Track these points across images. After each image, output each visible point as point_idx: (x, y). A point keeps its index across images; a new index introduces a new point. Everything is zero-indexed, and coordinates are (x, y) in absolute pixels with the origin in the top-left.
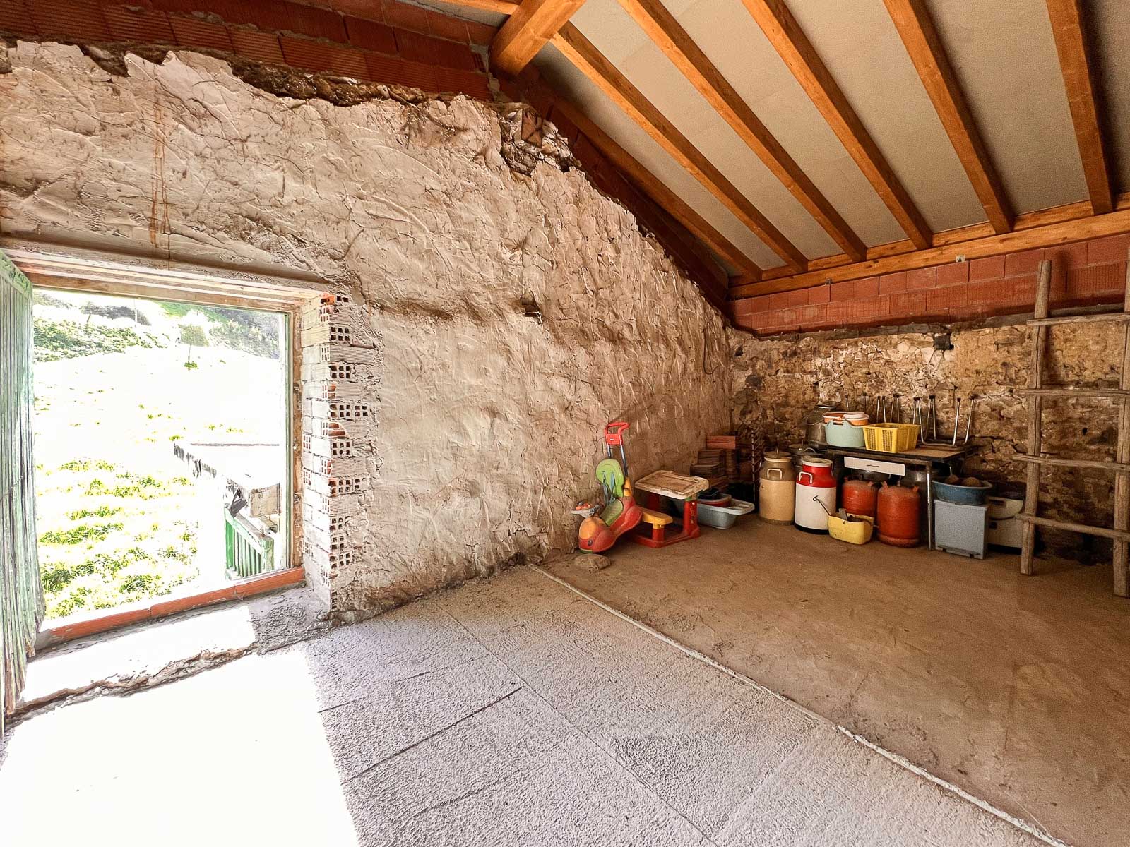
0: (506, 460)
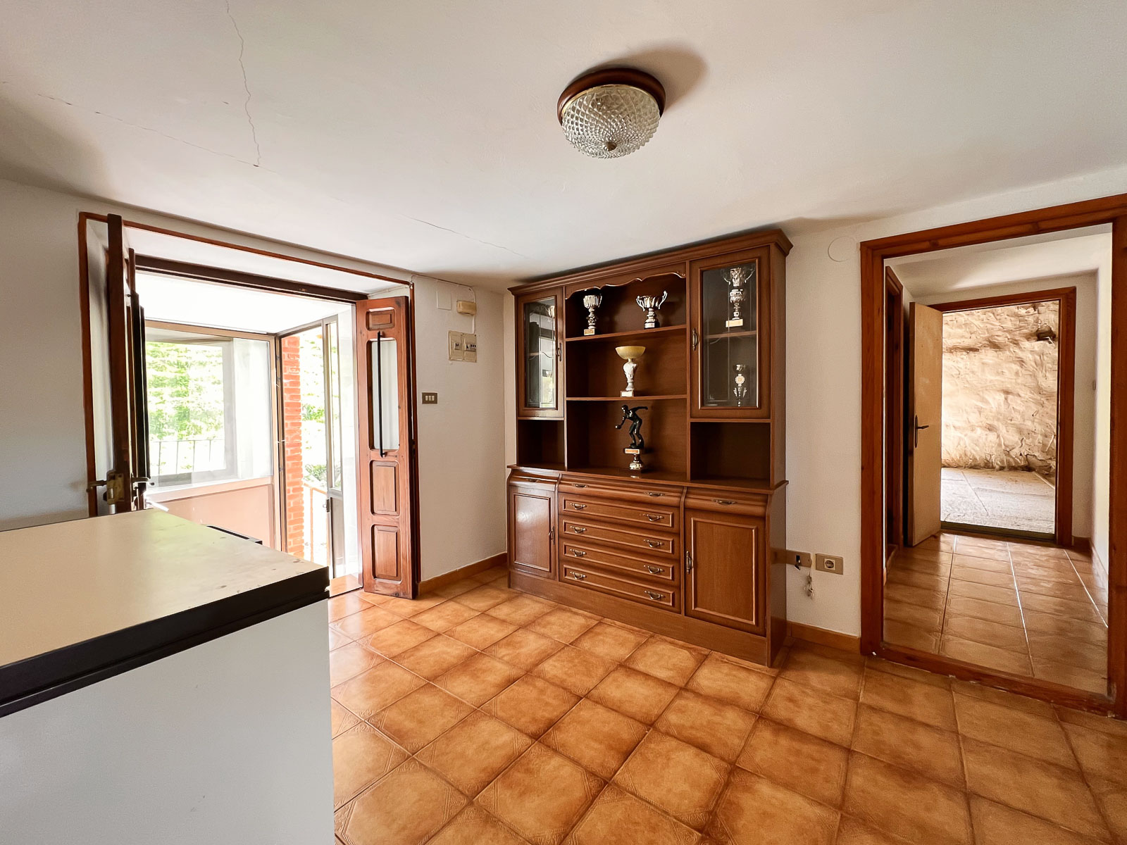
0: (1019, 417)
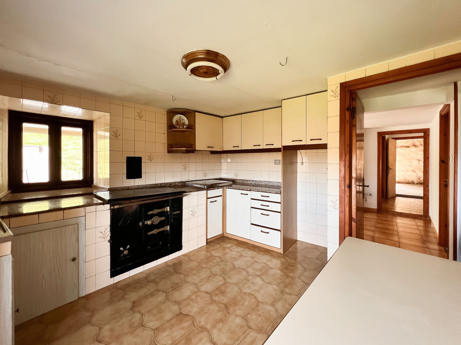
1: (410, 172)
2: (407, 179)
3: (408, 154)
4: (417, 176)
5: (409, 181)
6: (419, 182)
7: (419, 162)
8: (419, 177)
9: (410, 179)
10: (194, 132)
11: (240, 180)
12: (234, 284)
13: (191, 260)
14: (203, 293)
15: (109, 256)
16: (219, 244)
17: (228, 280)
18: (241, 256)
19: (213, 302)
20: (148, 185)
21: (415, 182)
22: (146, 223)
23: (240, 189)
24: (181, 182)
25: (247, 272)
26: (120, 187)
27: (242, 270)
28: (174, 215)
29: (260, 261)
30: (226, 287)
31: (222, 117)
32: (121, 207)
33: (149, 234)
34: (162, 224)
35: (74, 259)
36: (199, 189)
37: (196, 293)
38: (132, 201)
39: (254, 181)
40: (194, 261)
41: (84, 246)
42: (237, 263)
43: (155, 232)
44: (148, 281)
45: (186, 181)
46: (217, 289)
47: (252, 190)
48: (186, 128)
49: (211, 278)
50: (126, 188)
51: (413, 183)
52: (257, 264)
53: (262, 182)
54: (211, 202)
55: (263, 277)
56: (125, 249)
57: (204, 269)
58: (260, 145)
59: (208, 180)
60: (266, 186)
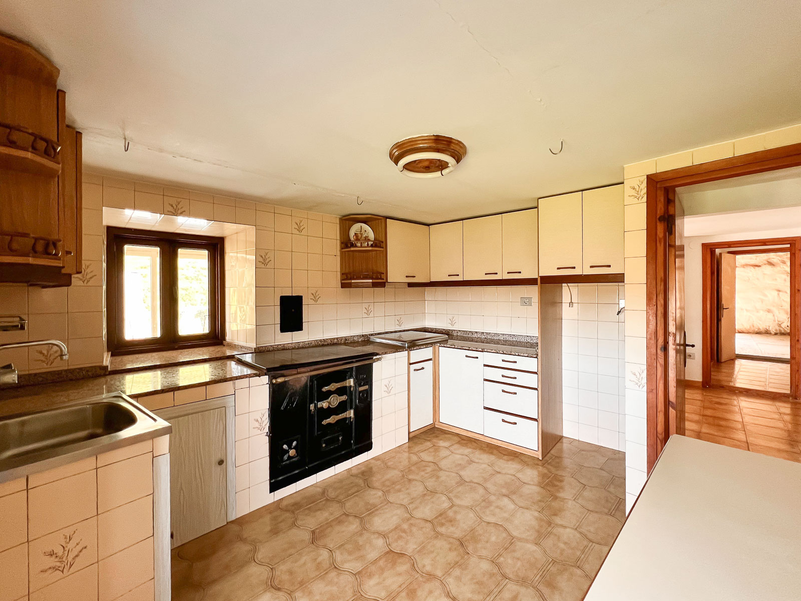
1: (762, 312)
2: (755, 325)
3: (758, 279)
4: (775, 321)
5: (759, 329)
6: (780, 330)
7: (778, 294)
8: (779, 321)
9: (762, 327)
10: (384, 252)
11: (459, 331)
12: (467, 507)
13: (388, 467)
14: (420, 521)
15: (267, 460)
16: (429, 440)
17: (457, 502)
18: (471, 462)
19: (438, 535)
20: (313, 342)
21: (772, 332)
22: (320, 405)
23: (464, 348)
24: (363, 335)
25: (486, 489)
26: (271, 346)
27: (476, 485)
28: (360, 392)
29: (504, 472)
30: (455, 512)
31: (428, 225)
32: (286, 379)
33: (324, 422)
34: (342, 407)
35: (221, 462)
36: (396, 349)
37: (408, 520)
38: (299, 370)
39: (485, 334)
40: (394, 469)
41: (234, 442)
42: (467, 474)
43: (332, 420)
44: (327, 500)
45: (369, 334)
46: (441, 515)
47: (485, 350)
48: (372, 246)
49: (427, 497)
50: (280, 347)
51: (767, 333)
52: (499, 475)
53: (498, 335)
54: (415, 370)
55: (514, 497)
56: (290, 447)
57: (414, 483)
58: (497, 274)
59: (404, 331)
60: (505, 342)
